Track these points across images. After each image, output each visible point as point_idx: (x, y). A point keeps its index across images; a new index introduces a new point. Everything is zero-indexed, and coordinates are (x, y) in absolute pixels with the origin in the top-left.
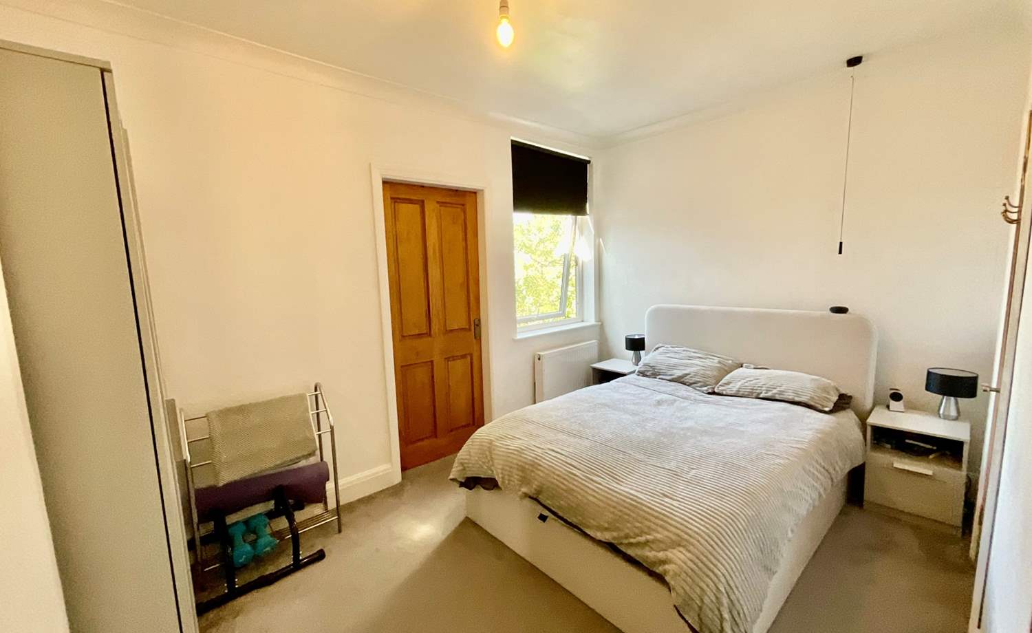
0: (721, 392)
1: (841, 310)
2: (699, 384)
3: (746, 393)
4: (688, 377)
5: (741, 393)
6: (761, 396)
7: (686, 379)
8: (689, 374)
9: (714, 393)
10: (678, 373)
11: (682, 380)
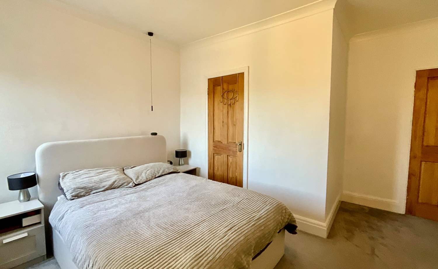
0: (139, 183)
1: (155, 134)
2: (125, 184)
3: (151, 178)
4: (116, 183)
5: (148, 179)
6: (157, 176)
7: (116, 184)
8: (115, 181)
9: (136, 185)
10: (108, 184)
11: (112, 187)
